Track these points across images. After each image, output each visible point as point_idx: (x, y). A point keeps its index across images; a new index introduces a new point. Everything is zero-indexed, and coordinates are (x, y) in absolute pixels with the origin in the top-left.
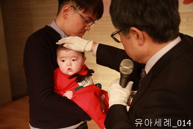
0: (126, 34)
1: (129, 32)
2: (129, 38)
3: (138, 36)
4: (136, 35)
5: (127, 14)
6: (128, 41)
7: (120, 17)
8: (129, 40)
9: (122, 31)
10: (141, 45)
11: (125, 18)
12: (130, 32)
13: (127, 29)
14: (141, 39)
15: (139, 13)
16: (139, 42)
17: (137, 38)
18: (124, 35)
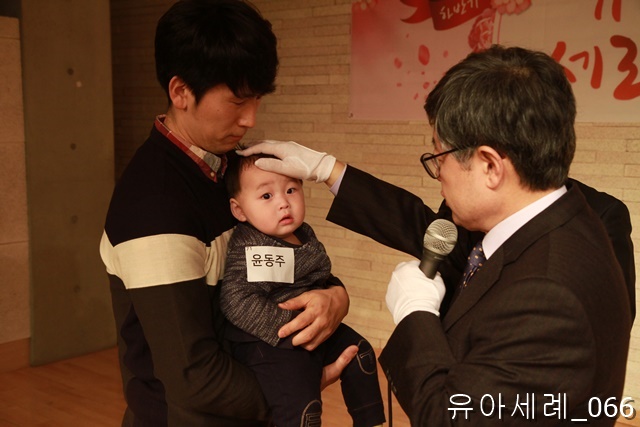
0: (463, 161)
1: (472, 155)
2: (469, 169)
3: (491, 166)
4: (486, 165)
5: (480, 114)
6: (464, 174)
7: (461, 118)
8: (467, 172)
9: (456, 152)
10: (494, 189)
11: (474, 122)
12: (476, 154)
13: (470, 150)
14: (497, 174)
15: (508, 118)
16: (490, 179)
17: (486, 170)
18: (459, 161)
